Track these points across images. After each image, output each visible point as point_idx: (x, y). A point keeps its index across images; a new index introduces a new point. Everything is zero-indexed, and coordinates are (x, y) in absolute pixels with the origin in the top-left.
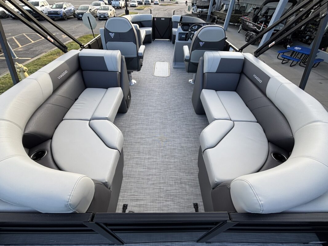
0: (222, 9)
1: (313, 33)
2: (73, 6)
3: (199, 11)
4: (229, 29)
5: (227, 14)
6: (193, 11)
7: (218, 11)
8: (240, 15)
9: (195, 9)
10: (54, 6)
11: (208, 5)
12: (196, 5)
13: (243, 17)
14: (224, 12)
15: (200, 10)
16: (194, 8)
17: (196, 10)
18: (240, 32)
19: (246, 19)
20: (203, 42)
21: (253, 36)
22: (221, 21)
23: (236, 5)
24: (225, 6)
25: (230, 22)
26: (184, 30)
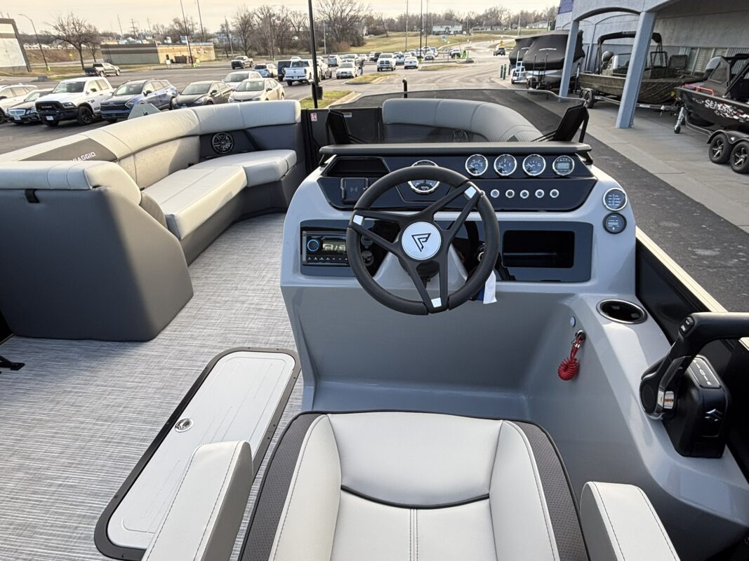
0: (605, 67)
2: (173, 87)
3: (531, 76)
4: (637, 122)
5: (628, 79)
6: (515, 78)
7: (594, 72)
8: (672, 81)
9: (520, 72)
10: (123, 89)
11: (562, 58)
12: (521, 62)
13: (687, 86)
14: (614, 75)
15: (536, 73)
16: (516, 69)
17: (524, 75)
18: (682, 130)
19: (700, 90)
21: (719, 139)
22: (607, 100)
23: (653, 55)
24: (615, 59)
25: (639, 102)
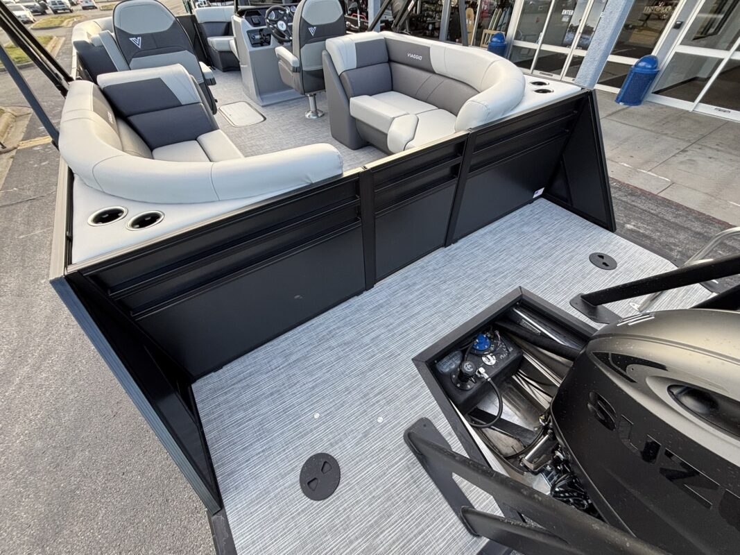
1: (435, 18)
20: (313, 26)
26: (255, 25)
